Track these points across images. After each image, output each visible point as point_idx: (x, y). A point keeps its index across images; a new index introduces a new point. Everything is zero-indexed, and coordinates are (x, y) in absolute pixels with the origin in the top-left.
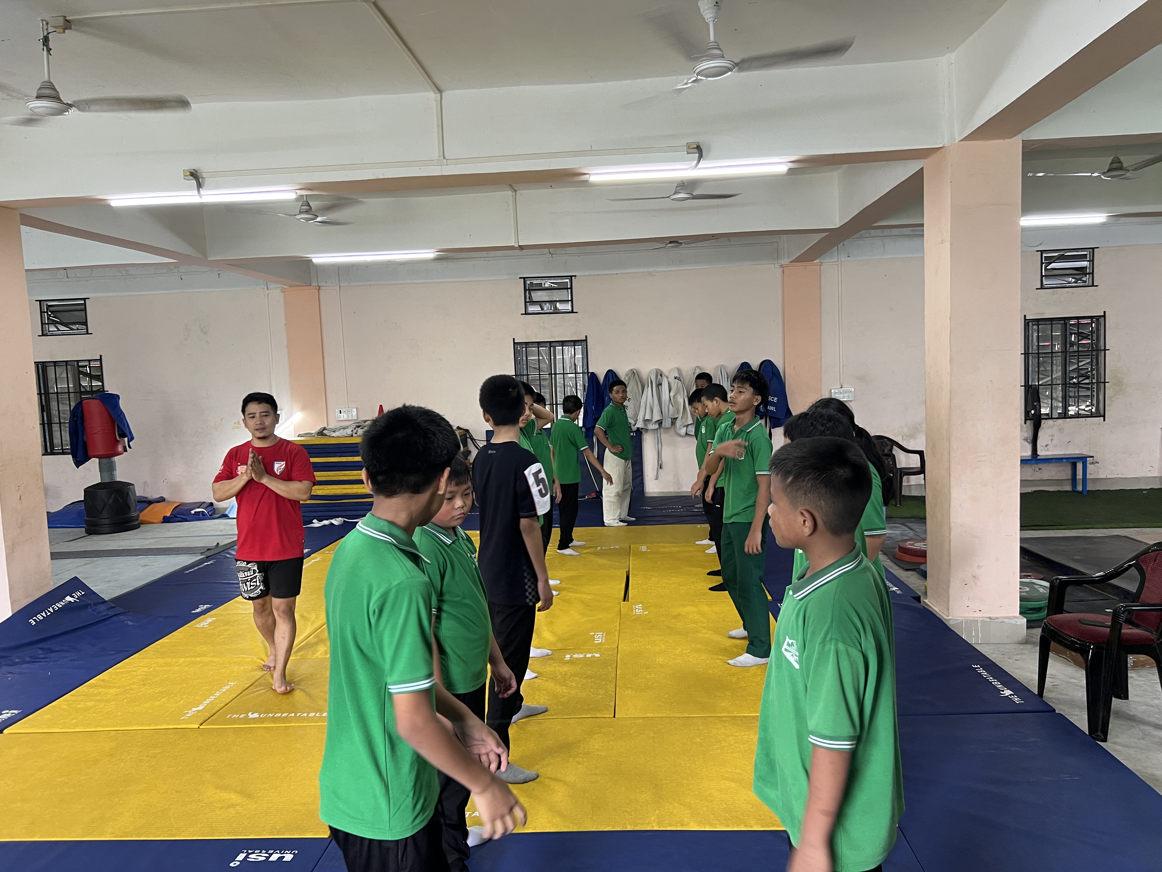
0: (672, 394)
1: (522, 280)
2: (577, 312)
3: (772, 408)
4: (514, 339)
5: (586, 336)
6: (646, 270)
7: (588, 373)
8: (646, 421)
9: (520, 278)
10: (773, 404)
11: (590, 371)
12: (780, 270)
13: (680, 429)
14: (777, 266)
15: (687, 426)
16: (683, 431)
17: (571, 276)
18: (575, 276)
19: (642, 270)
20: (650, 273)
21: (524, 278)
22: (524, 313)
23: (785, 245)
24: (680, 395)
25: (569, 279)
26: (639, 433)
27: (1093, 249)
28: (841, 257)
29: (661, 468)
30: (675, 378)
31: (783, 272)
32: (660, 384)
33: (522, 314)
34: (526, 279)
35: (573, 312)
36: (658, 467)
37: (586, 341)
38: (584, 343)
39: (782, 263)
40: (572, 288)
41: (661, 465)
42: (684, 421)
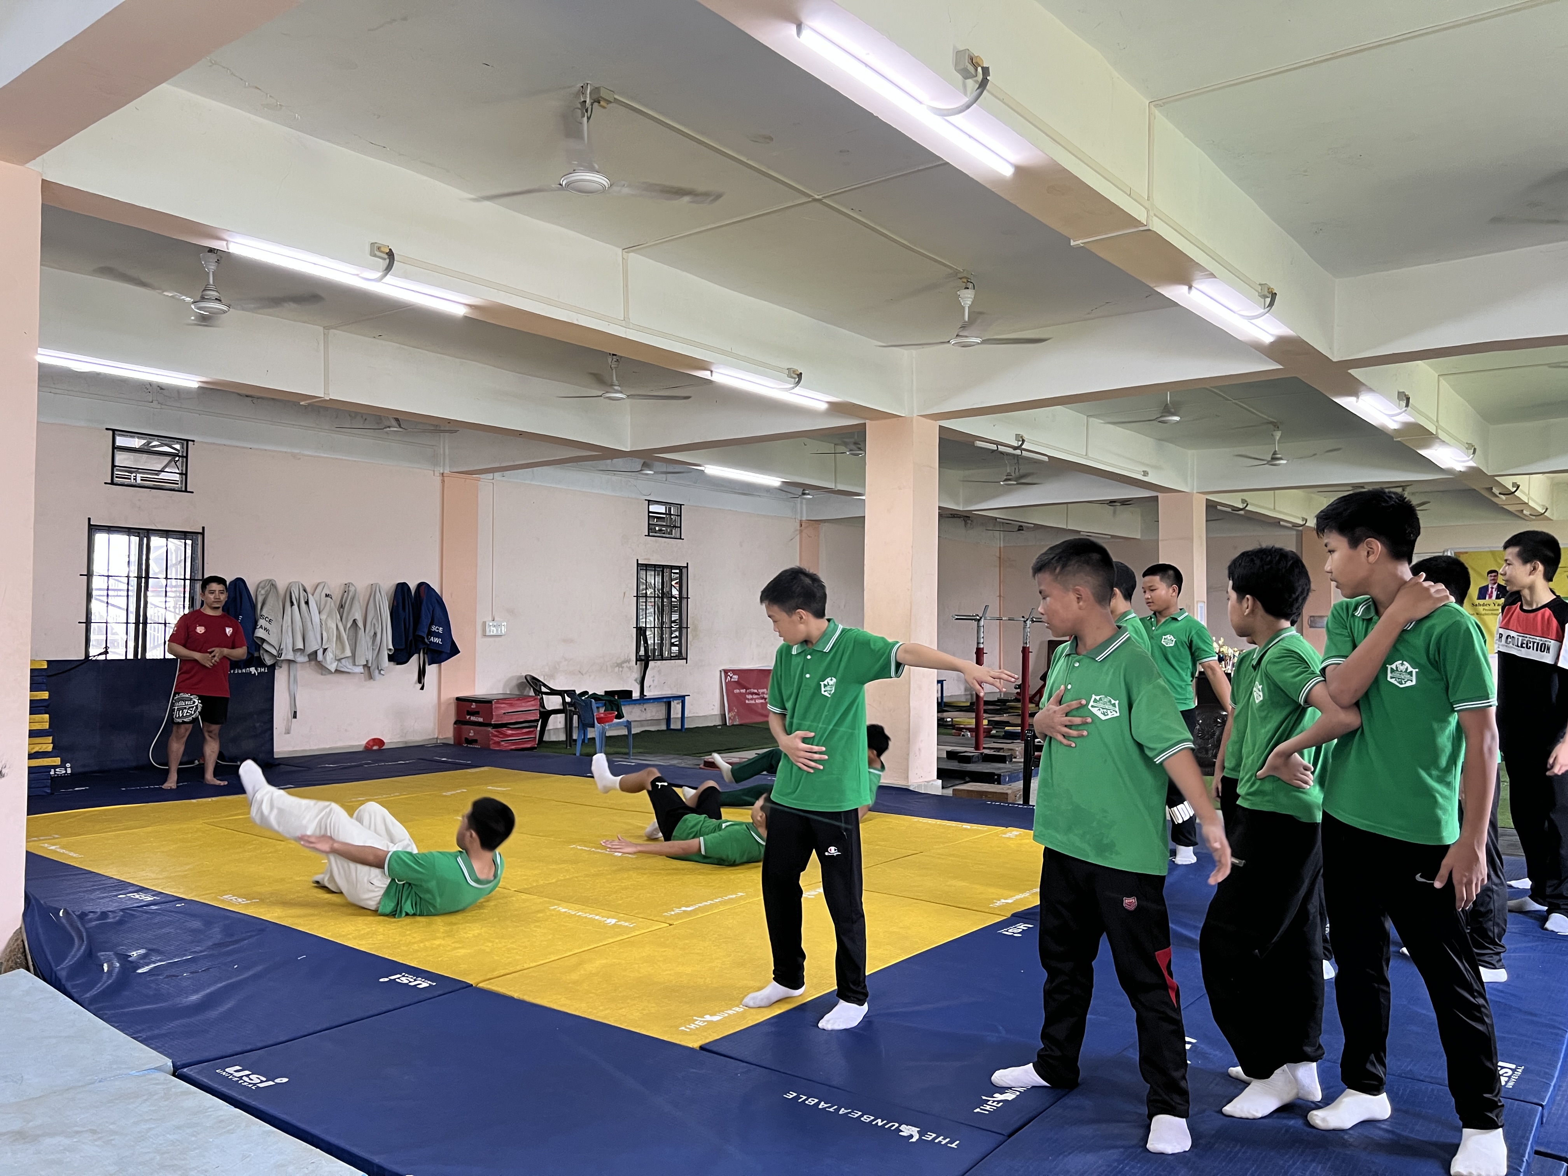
1: (111, 432)
2: (192, 492)
4: (89, 519)
6: (289, 450)
9: (107, 429)
10: (437, 635)
12: (439, 479)
13: (331, 663)
14: (437, 474)
15: (339, 660)
17: (187, 441)
18: (193, 441)
19: (284, 450)
20: (294, 456)
21: (114, 431)
22: (109, 481)
23: (447, 451)
24: (332, 618)
25: (183, 444)
26: (272, 668)
27: (681, 505)
28: (497, 475)
29: (295, 717)
30: (327, 596)
31: (443, 481)
32: (307, 603)
33: (105, 483)
34: (116, 432)
35: (186, 491)
36: (290, 715)
37: (203, 534)
38: (200, 537)
39: (442, 472)
40: (187, 457)
41: (295, 712)
42: (338, 652)
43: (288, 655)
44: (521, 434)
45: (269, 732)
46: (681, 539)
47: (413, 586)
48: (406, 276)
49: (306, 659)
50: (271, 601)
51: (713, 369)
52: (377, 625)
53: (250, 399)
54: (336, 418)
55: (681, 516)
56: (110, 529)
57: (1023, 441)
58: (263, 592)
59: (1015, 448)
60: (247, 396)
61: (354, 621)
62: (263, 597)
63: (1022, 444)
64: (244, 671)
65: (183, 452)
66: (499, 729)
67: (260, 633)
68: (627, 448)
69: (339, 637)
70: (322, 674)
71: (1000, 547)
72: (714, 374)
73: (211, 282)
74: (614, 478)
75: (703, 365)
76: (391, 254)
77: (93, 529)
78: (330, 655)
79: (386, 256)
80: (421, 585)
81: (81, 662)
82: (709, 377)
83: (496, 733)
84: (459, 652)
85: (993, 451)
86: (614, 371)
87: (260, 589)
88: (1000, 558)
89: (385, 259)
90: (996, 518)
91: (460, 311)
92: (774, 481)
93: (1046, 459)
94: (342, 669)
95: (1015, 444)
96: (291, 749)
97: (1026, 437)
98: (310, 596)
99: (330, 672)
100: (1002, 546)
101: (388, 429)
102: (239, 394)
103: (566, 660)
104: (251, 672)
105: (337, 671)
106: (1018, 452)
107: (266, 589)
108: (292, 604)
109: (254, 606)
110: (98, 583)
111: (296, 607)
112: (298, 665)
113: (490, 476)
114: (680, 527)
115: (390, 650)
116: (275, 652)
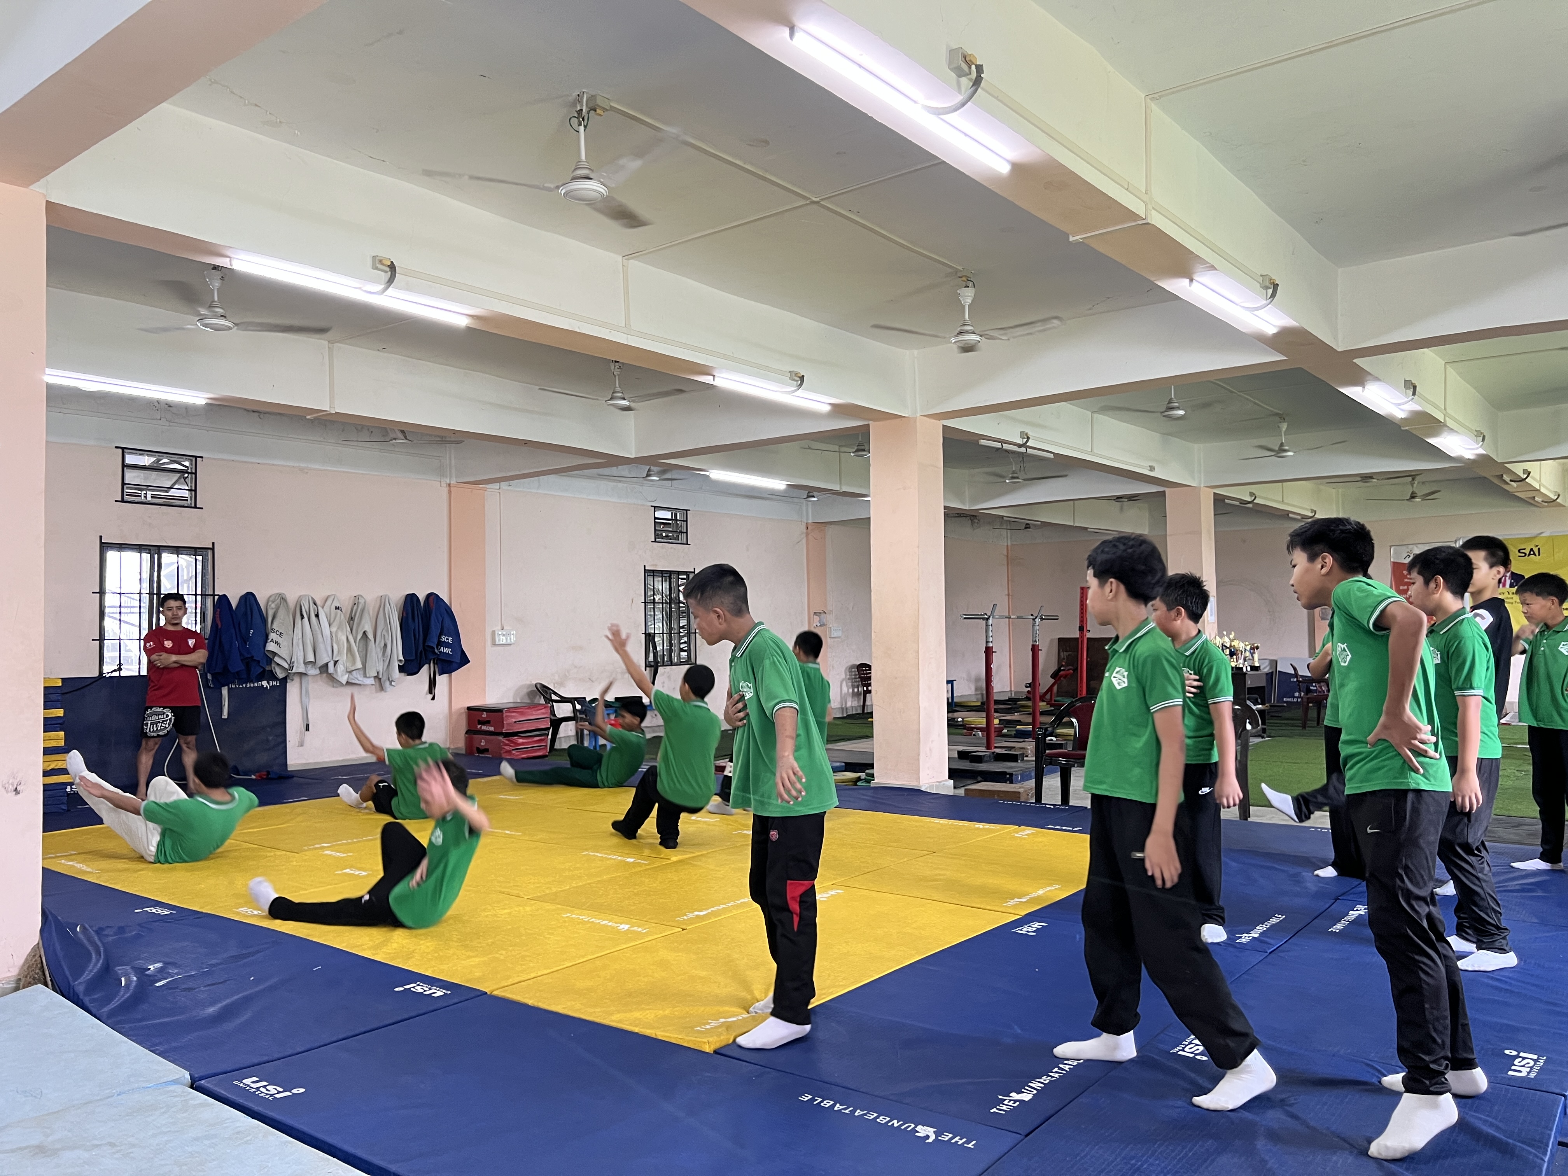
0: (334, 629)
1: (120, 450)
2: (202, 508)
3: (446, 650)
4: (101, 537)
5: (213, 543)
6: (296, 464)
7: (214, 595)
8: (306, 663)
9: (116, 447)
10: (447, 645)
11: (216, 593)
12: (446, 489)
13: (342, 675)
14: (444, 485)
15: (350, 672)
16: (344, 679)
17: (196, 457)
18: (202, 457)
19: (292, 464)
20: (301, 470)
21: (123, 449)
22: (120, 500)
23: (453, 462)
24: (342, 631)
25: (192, 461)
26: (284, 681)
27: (687, 510)
28: (504, 485)
29: (307, 729)
30: (337, 608)
31: (450, 492)
32: (317, 616)
33: (116, 501)
34: (126, 450)
35: (195, 507)
36: (304, 729)
37: (213, 549)
38: (210, 552)
39: (448, 482)
40: (195, 474)
41: (308, 725)
42: (349, 665)
43: (299, 668)
44: (526, 443)
45: (283, 745)
46: (687, 544)
47: (422, 597)
48: (408, 288)
49: (318, 672)
50: (281, 614)
51: (715, 374)
52: (386, 636)
53: (257, 414)
54: (343, 431)
55: (687, 521)
56: (121, 547)
57: (1028, 438)
58: (273, 606)
59: (1020, 446)
60: (254, 411)
61: (364, 633)
62: (273, 611)
63: (1027, 442)
64: (256, 685)
65: (191, 469)
66: (510, 738)
67: (271, 646)
68: (631, 455)
69: (349, 649)
70: (333, 687)
71: (1007, 546)
72: (716, 379)
73: (216, 298)
74: (620, 485)
75: (705, 370)
76: (392, 267)
77: (104, 547)
78: (340, 667)
79: (388, 269)
80: (430, 595)
81: (93, 680)
82: (712, 382)
83: (507, 742)
84: (469, 662)
85: (998, 449)
86: (617, 377)
87: (270, 603)
88: (1007, 556)
89: (386, 272)
90: (1003, 517)
91: (462, 322)
92: (778, 484)
93: (1052, 456)
94: (353, 681)
95: (1020, 441)
96: (304, 762)
97: (1030, 434)
98: (320, 608)
99: (341, 684)
100: (1009, 544)
101: (394, 441)
102: (245, 410)
103: (576, 667)
104: (263, 686)
105: (348, 683)
106: (1023, 450)
107: (276, 603)
108: (302, 617)
109: (264, 620)
110: (110, 600)
111: (306, 619)
112: (310, 678)
113: (497, 486)
114: (687, 533)
115: (400, 661)
116: (286, 666)
